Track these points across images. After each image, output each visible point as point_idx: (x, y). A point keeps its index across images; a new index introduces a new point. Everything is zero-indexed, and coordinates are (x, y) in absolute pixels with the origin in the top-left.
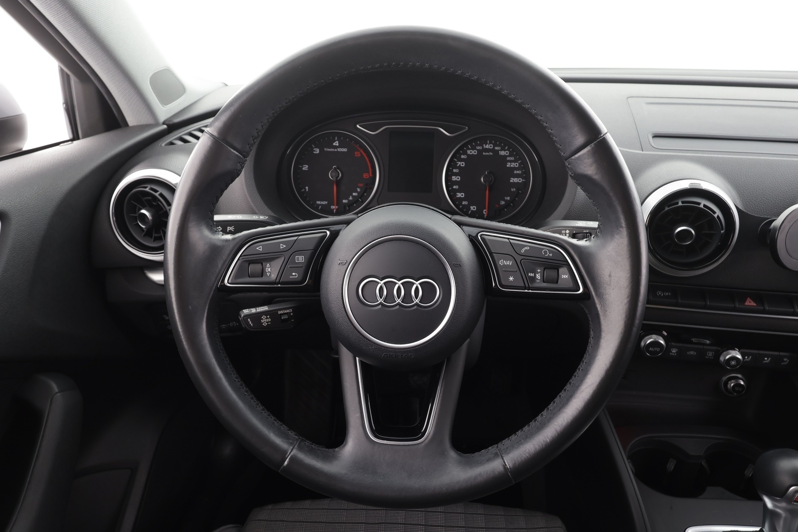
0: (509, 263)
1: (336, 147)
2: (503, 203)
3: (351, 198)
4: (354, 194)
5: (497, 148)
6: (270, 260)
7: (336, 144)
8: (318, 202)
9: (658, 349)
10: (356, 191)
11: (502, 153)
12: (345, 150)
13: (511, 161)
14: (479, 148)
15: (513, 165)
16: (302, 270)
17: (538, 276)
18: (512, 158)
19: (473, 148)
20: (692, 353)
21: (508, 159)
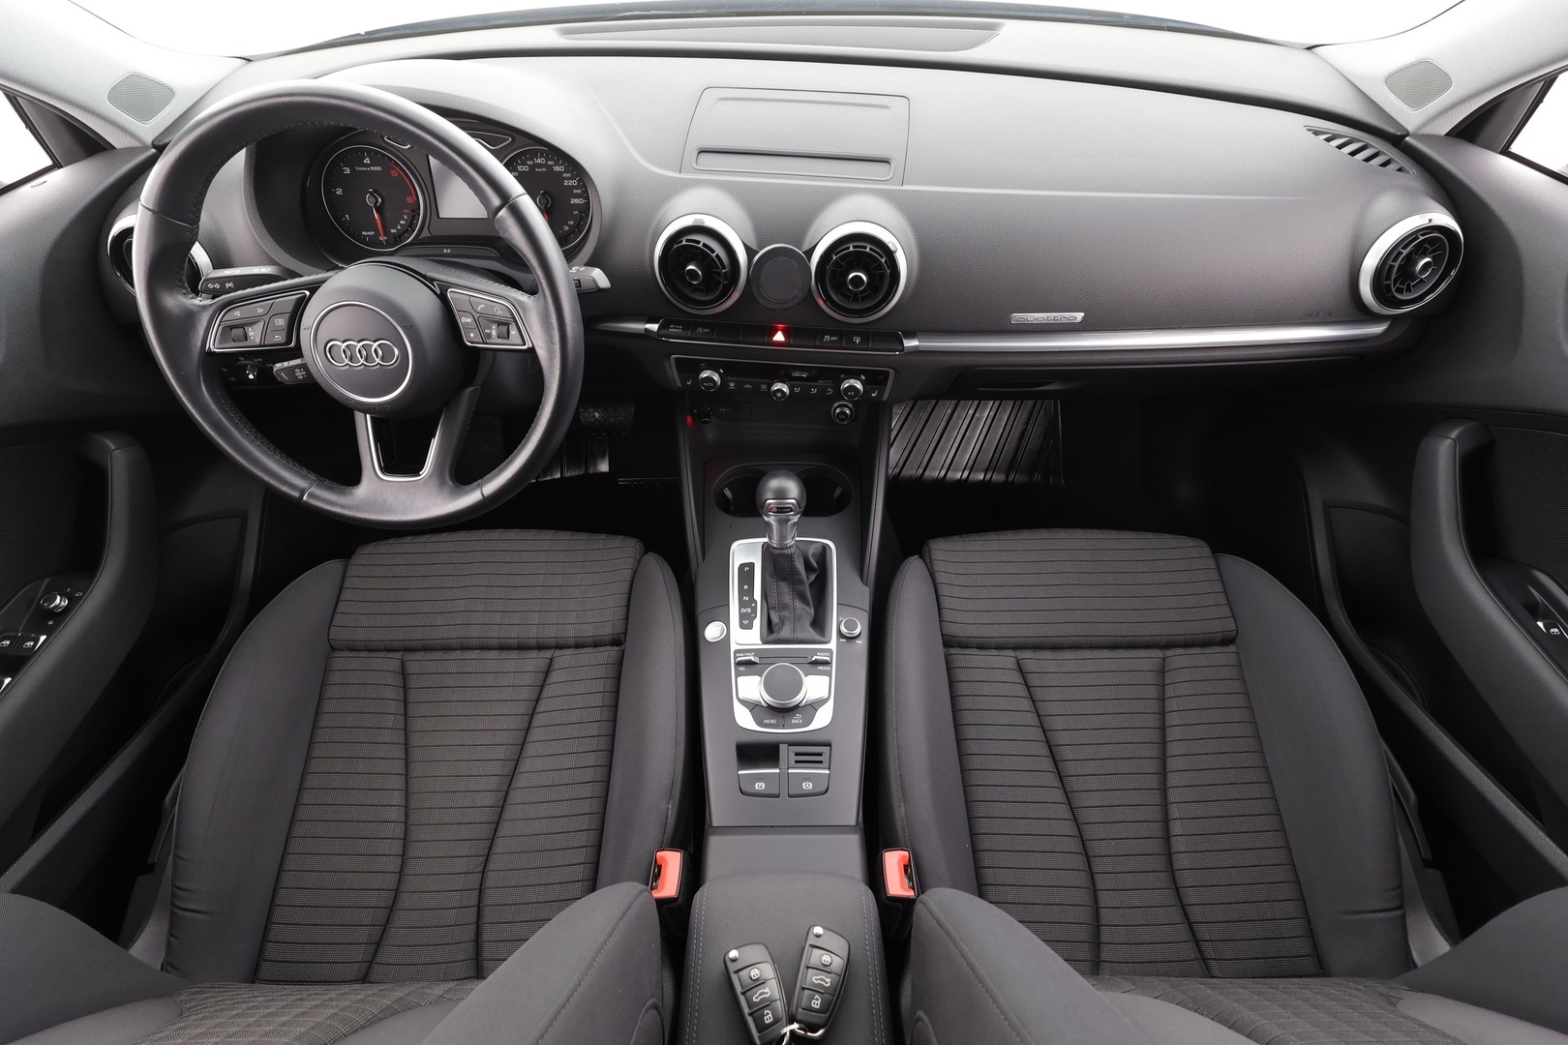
0: (469, 320)
1: (367, 165)
2: (567, 228)
3: (399, 227)
4: (402, 222)
5: (549, 163)
6: (251, 324)
7: (367, 161)
8: (364, 233)
9: (712, 384)
10: (403, 219)
11: (557, 169)
12: (379, 168)
13: (568, 179)
14: (529, 163)
15: (572, 183)
16: (284, 333)
17: (494, 333)
18: (569, 175)
19: (524, 164)
20: (748, 386)
21: (564, 175)
